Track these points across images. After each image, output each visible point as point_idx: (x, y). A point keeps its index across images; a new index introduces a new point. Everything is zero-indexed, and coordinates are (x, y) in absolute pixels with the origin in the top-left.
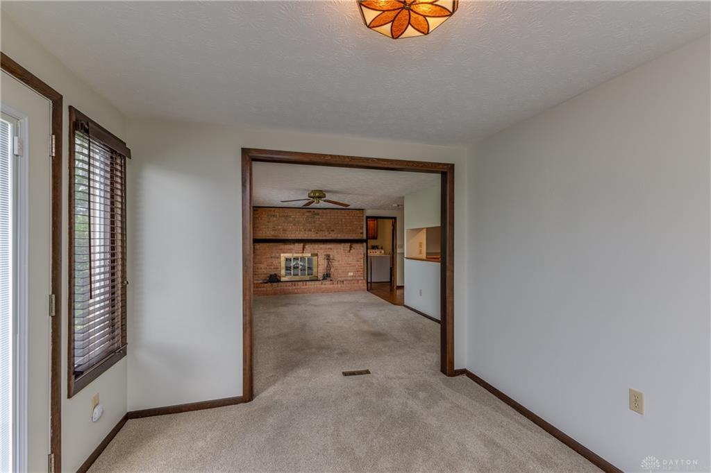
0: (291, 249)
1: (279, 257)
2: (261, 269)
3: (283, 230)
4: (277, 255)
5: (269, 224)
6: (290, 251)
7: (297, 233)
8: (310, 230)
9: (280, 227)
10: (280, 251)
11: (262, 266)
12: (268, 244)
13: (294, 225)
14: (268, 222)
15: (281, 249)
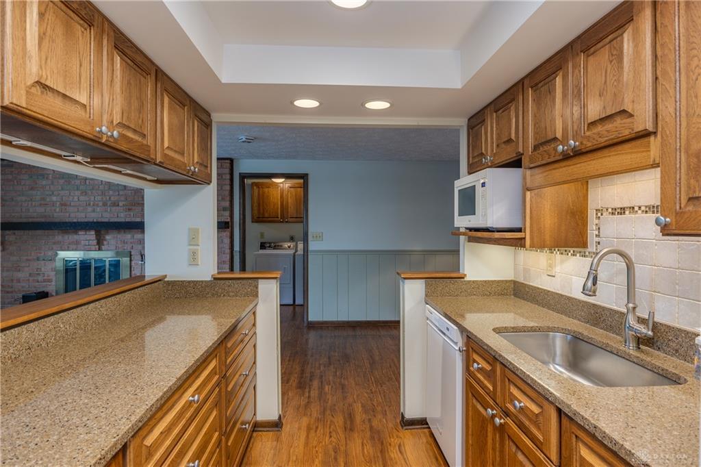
0: (77, 243)
1: (53, 259)
2: (19, 281)
3: (62, 205)
4: (50, 253)
5: (34, 192)
6: (75, 246)
7: (90, 209)
8: (115, 204)
9: (54, 198)
10: (54, 247)
11: (20, 275)
12: (31, 232)
13: (85, 193)
14: (32, 189)
15: (59, 242)
